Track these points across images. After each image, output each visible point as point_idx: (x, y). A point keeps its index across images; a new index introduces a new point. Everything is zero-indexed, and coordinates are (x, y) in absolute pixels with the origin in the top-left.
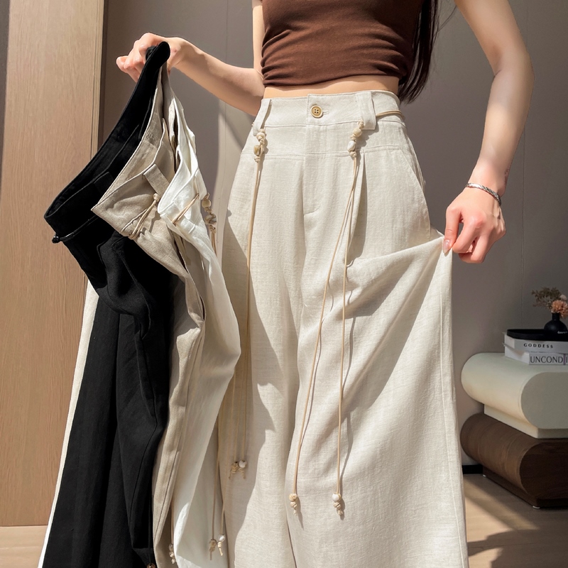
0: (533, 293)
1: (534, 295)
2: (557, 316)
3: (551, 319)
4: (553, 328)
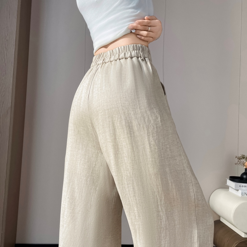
0: (236, 157)
1: (237, 158)
3: (244, 172)
4: (245, 177)
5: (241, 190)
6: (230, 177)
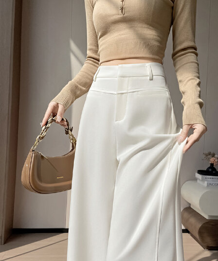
0: (203, 154)
2: (212, 165)
4: (210, 170)
5: (207, 181)
6: (198, 171)
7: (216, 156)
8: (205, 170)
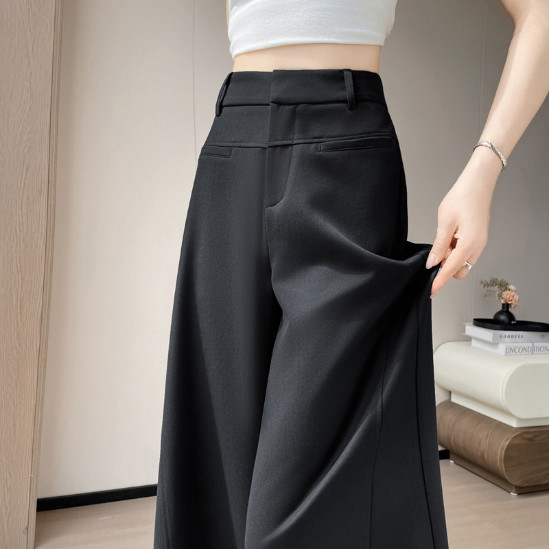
0: (482, 283)
4: (502, 318)
5: (504, 343)
6: (475, 320)
7: (511, 287)
8: (492, 318)
